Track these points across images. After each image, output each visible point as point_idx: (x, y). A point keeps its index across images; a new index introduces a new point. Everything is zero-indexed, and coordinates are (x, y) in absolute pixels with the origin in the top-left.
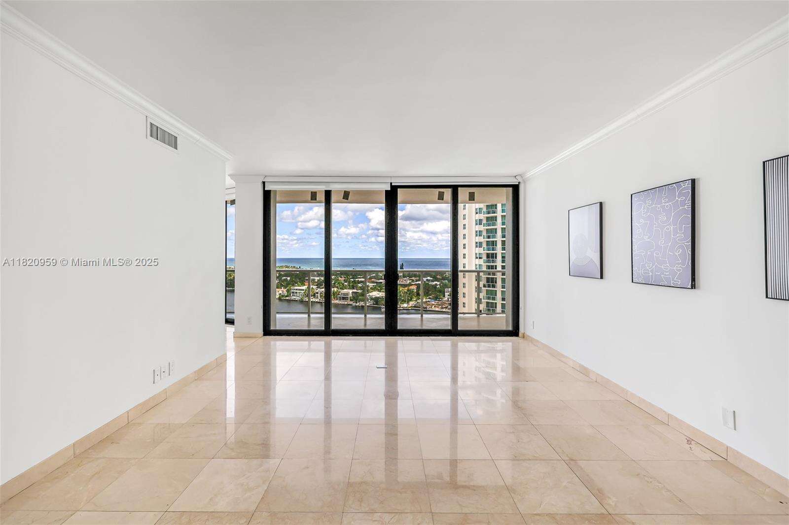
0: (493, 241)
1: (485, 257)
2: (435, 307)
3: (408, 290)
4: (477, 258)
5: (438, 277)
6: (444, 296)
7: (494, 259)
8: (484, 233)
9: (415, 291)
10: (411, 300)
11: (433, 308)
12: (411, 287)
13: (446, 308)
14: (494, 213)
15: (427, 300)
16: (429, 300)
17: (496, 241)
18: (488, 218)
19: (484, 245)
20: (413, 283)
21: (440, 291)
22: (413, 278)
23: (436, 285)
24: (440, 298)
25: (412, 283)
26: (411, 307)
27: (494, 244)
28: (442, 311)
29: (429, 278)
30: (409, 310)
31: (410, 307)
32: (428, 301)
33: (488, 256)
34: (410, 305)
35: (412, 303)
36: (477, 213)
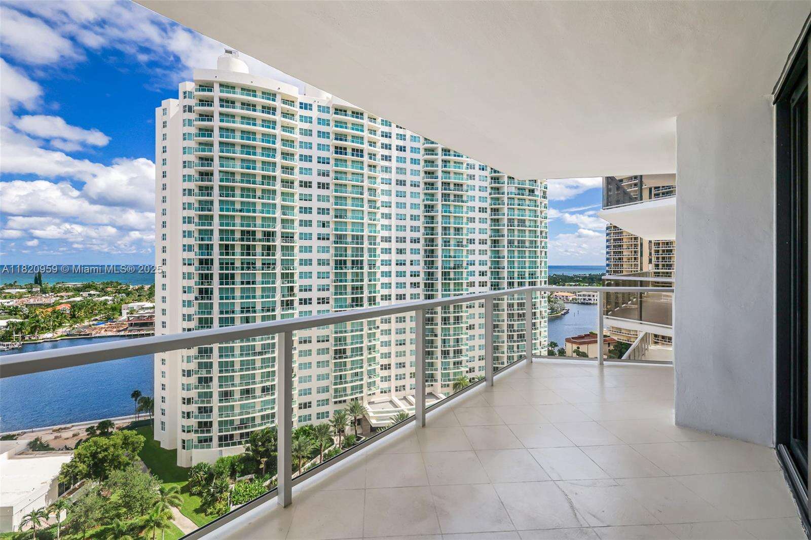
0: (208, 245)
1: (197, 264)
2: (106, 330)
3: (54, 312)
4: (185, 264)
5: (109, 289)
6: (121, 314)
7: (209, 266)
8: (196, 235)
9: (68, 312)
10: (60, 325)
11: (103, 333)
12: (58, 308)
13: (125, 330)
14: (210, 210)
15: (91, 323)
16: (95, 322)
17: (212, 245)
18: (200, 217)
19: (196, 249)
20: (63, 301)
21: (114, 309)
22: (63, 294)
23: (107, 300)
24: (114, 318)
25: (61, 301)
26: (61, 336)
27: (209, 247)
28: (118, 336)
29: (92, 292)
30: (57, 341)
31: (58, 337)
32: (94, 325)
33: (201, 262)
34: (59, 334)
35: (60, 331)
36: (184, 209)
